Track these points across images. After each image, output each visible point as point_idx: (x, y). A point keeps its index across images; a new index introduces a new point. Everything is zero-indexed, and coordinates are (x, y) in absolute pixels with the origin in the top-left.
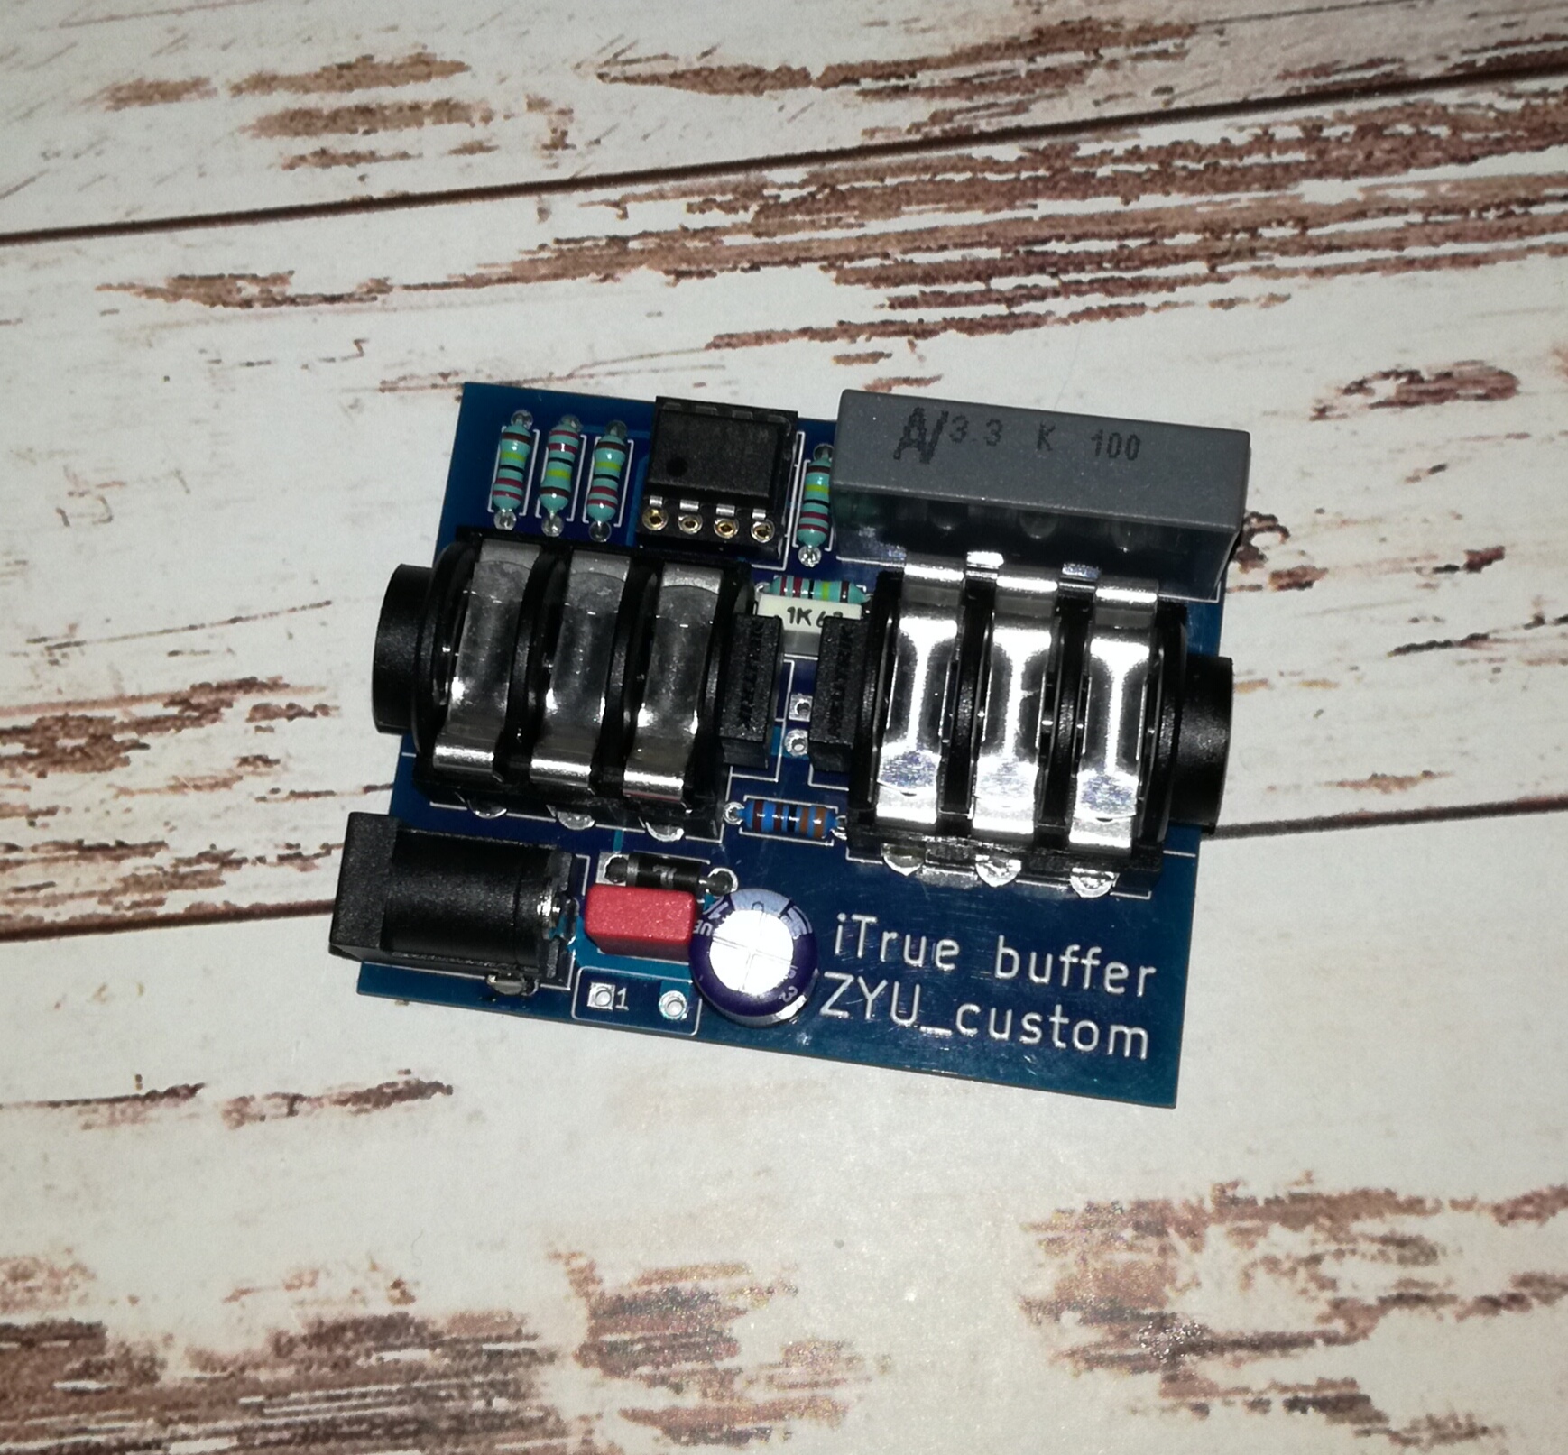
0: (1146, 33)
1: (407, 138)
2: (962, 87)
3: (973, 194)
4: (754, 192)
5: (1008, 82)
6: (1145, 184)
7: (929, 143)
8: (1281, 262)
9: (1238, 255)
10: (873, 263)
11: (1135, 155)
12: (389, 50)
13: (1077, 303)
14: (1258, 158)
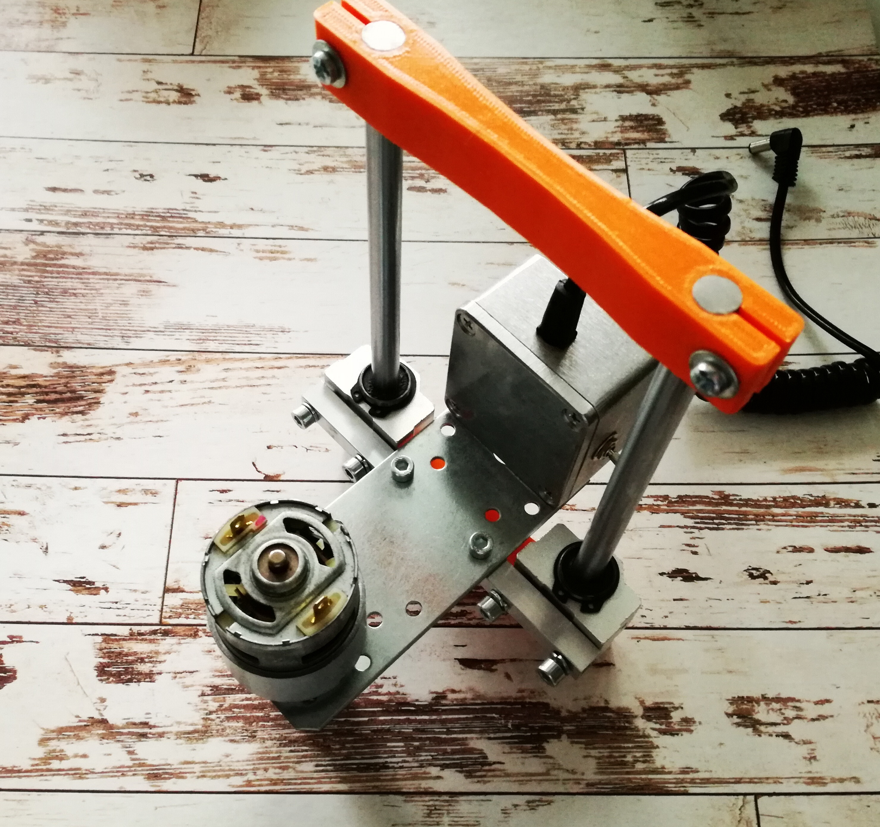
0: (134, 247)
1: (266, 248)
2: (168, 244)
3: (171, 228)
4: (207, 233)
5: (160, 243)
6: (141, 226)
7: (176, 236)
8: (123, 212)
9: (130, 214)
10: (189, 220)
11: (142, 230)
12: (267, 262)
13: (157, 211)
14: (122, 227)
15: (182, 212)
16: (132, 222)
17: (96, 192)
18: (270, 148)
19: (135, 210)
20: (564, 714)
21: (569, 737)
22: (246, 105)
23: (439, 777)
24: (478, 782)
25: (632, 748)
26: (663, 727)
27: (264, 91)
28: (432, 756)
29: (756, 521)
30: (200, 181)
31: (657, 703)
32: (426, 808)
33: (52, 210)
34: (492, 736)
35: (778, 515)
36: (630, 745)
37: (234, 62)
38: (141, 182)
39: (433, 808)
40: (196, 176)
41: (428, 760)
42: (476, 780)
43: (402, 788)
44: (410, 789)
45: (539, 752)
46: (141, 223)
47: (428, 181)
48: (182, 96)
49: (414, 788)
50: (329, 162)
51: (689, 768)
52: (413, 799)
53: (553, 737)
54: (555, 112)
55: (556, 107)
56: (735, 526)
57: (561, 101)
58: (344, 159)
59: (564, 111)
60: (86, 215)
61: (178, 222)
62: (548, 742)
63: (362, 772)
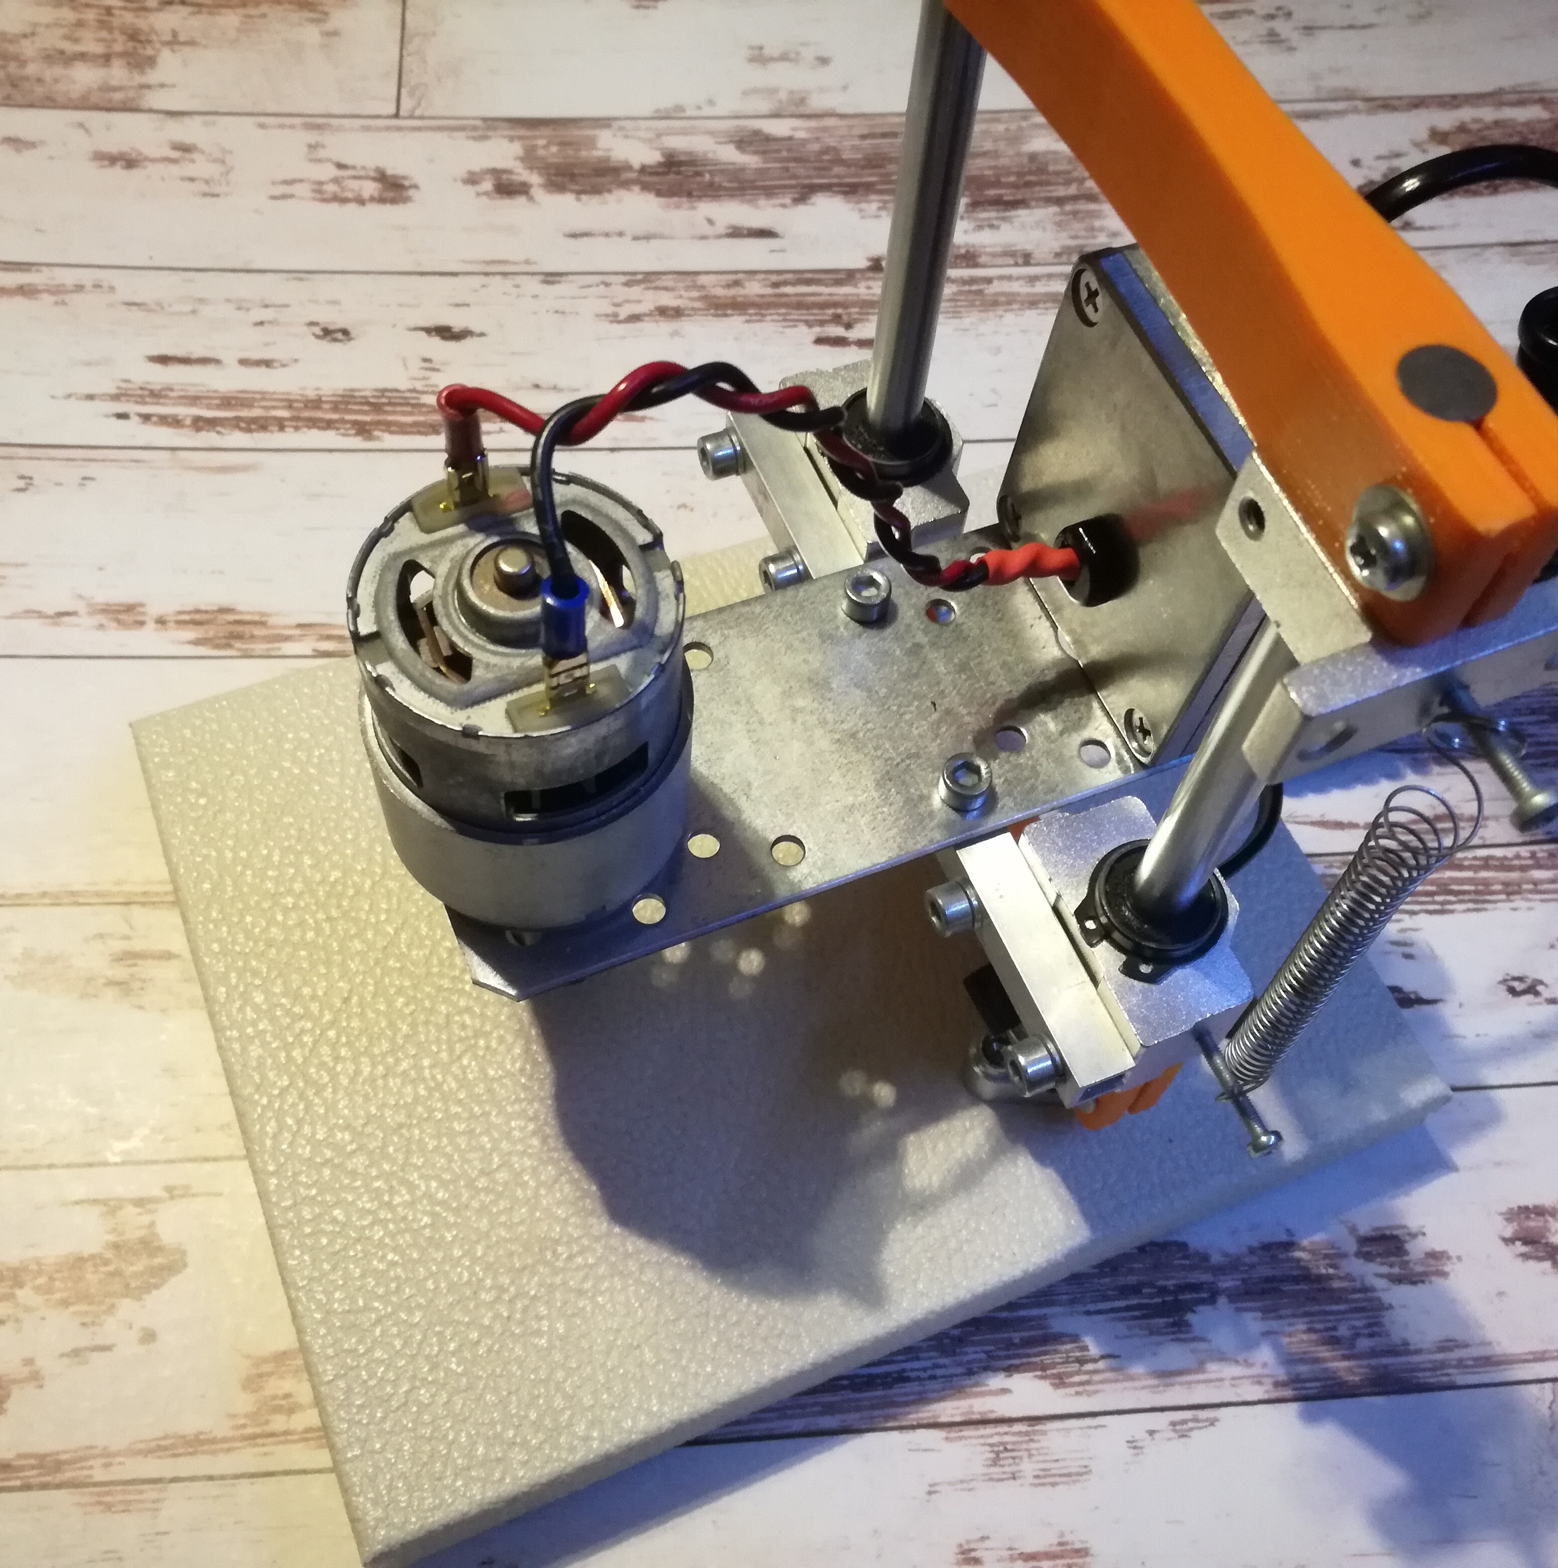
15: (408, 395)
16: (319, 414)
17: (244, 362)
18: (557, 278)
19: (321, 393)
20: (1216, 1258)
21: (1231, 1301)
22: (505, 203)
23: (1005, 1391)
24: (1077, 1393)
25: (1344, 1312)
26: (1396, 1270)
27: (535, 179)
28: (986, 1352)
29: (1508, 894)
30: (436, 341)
31: (1378, 1229)
32: (988, 1448)
33: (166, 397)
34: (1092, 1307)
35: (1542, 882)
36: (1342, 1307)
37: (475, 128)
38: (325, 346)
39: (1001, 1448)
40: (428, 331)
41: (980, 1361)
42: (1072, 1390)
43: (939, 1417)
44: (952, 1416)
45: (1181, 1332)
46: (335, 416)
47: (848, 326)
48: (385, 189)
49: (962, 1414)
50: (668, 300)
51: (1451, 1341)
52: (961, 1434)
53: (1203, 1301)
54: (1059, 201)
55: (1061, 192)
56: (1471, 906)
57: (1068, 183)
58: (695, 294)
59: (1075, 198)
60: (229, 404)
61: (404, 413)
62: (1194, 1312)
63: (860, 1390)
